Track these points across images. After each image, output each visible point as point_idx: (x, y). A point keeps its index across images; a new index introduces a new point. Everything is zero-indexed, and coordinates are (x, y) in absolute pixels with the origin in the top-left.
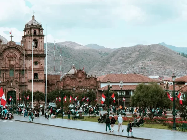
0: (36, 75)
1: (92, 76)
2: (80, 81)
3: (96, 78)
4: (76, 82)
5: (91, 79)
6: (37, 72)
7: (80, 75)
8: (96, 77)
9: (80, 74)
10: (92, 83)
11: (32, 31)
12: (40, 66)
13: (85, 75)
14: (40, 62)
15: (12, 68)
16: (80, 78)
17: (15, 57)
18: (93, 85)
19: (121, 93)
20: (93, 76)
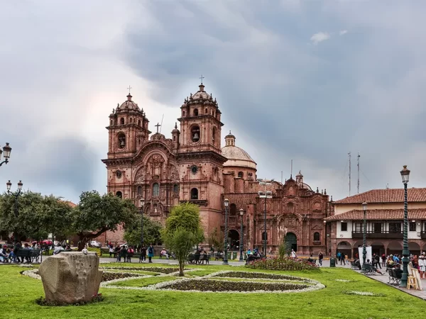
0: (194, 192)
1: (318, 191)
2: (290, 204)
3: (327, 196)
4: (282, 206)
5: (315, 199)
6: (197, 186)
7: (291, 191)
8: (325, 193)
9: (291, 189)
10: (318, 206)
11: (192, 110)
12: (202, 174)
13: (300, 190)
14: (201, 167)
15: (155, 182)
16: (290, 197)
17: (161, 161)
18: (320, 211)
19: (361, 227)
20: (320, 192)
